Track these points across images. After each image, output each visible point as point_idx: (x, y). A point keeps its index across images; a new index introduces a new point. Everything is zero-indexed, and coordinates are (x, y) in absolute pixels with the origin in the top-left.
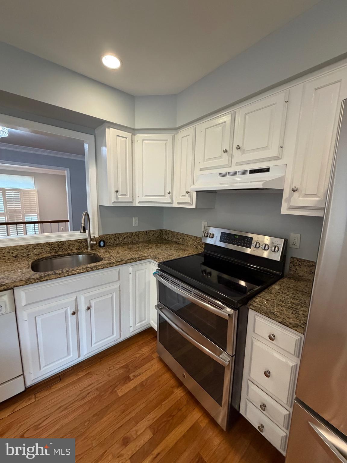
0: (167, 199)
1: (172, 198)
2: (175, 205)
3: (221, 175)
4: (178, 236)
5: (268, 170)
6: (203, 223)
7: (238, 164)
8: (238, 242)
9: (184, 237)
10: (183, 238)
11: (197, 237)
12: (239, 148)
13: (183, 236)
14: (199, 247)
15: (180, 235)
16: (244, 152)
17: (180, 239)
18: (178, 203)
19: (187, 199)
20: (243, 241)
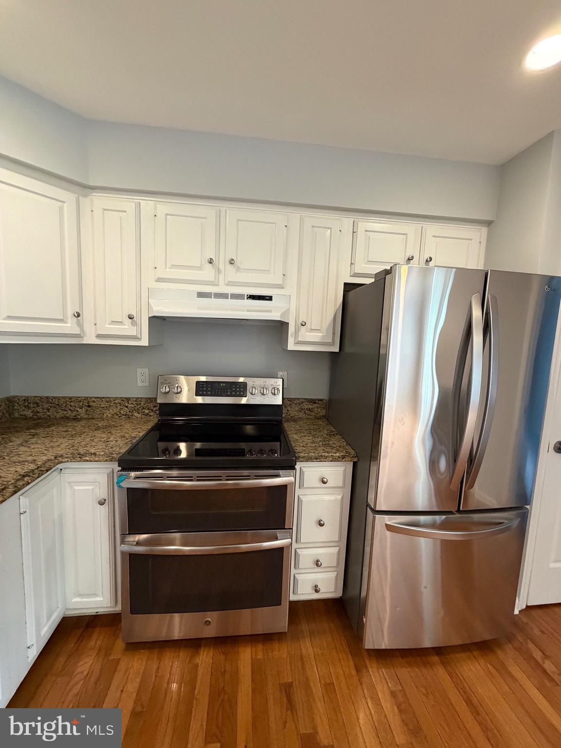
0: (70, 326)
1: (81, 326)
2: (90, 339)
3: (201, 295)
4: (72, 404)
5: (270, 298)
6: (139, 370)
7: (229, 284)
8: (227, 392)
9: (91, 404)
10: (89, 406)
11: (128, 399)
12: (232, 262)
13: (88, 403)
14: (136, 414)
15: (80, 402)
16: (238, 269)
17: (80, 410)
18: (99, 336)
19: (127, 329)
20: (234, 389)
